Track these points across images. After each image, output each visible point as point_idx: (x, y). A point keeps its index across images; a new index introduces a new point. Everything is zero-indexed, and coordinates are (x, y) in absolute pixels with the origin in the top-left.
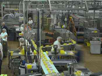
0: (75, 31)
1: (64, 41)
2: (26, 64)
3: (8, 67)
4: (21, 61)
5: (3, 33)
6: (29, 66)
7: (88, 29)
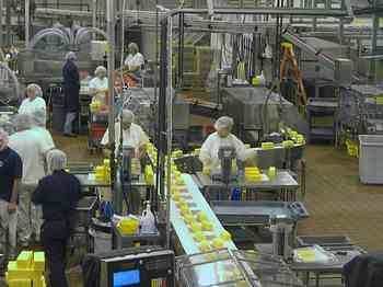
1: (260, 132)
2: (115, 216)
4: (96, 206)
5: (31, 101)
6: (125, 222)
7: (350, 90)
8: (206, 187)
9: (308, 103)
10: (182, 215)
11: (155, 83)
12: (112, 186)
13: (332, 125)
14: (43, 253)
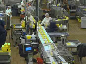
0: (68, 9)
1: (59, 17)
2: (26, 35)
3: (11, 38)
6: (28, 37)
7: (79, 7)
8: (46, 29)
9: (70, 10)
10: (41, 35)
11: (35, 6)
12: (25, 29)
13: (75, 15)
14: (10, 43)
